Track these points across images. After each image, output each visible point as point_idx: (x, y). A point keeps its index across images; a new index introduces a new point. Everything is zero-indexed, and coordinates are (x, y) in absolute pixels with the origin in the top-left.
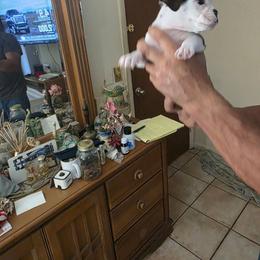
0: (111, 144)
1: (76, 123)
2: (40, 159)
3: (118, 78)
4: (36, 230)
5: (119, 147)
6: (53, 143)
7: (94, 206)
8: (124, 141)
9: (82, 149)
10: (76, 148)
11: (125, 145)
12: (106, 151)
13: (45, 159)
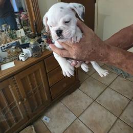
1: (32, 33)
2: (13, 47)
4: (10, 77)
7: (38, 70)
12: (45, 46)
13: (16, 48)
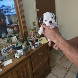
0: (32, 44)
1: (22, 38)
2: (11, 49)
3: (34, 25)
5: (34, 45)
6: (15, 44)
7: (27, 63)
8: (36, 44)
9: (23, 46)
10: (21, 46)
11: (36, 45)
12: (31, 47)
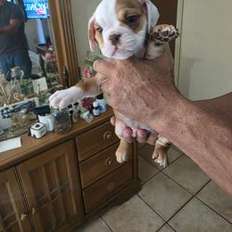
0: (84, 106)
1: (60, 86)
2: (23, 111)
5: (91, 109)
6: (36, 100)
7: (64, 156)
8: (95, 105)
11: (96, 108)
12: (80, 112)
13: (27, 112)
